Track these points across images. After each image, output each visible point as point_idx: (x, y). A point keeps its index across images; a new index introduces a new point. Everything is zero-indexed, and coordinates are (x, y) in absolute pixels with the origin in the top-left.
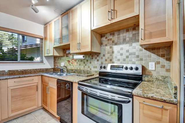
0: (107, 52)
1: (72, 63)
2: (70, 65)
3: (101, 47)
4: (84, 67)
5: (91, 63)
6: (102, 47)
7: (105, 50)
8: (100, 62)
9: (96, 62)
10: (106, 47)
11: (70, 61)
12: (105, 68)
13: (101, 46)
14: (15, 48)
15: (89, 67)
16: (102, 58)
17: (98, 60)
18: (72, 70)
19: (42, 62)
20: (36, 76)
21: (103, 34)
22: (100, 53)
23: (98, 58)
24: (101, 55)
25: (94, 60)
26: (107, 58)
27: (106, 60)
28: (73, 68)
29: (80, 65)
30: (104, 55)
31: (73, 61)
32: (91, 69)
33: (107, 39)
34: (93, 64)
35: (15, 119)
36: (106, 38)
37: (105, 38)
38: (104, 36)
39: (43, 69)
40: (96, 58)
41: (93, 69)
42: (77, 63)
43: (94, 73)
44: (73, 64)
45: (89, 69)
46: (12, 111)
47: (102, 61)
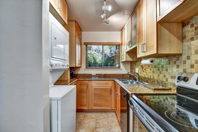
0: (193, 52)
1: (145, 69)
2: (144, 72)
3: (184, 44)
4: (159, 75)
5: (167, 70)
6: (186, 44)
7: (190, 48)
8: (181, 70)
9: (175, 69)
10: (192, 42)
11: (144, 67)
12: (186, 79)
13: (182, 42)
14: (109, 55)
15: (165, 76)
16: (185, 62)
17: (178, 66)
18: (145, 78)
19: (119, 67)
20: (110, 80)
21: (187, 20)
22: (181, 55)
23: (178, 63)
24: (184, 57)
25: (173, 66)
26: (193, 62)
27: (192, 66)
28: (147, 76)
29: (153, 72)
30: (188, 58)
31: (146, 66)
32: (167, 80)
33: (194, 28)
34: (171, 72)
35: (96, 112)
36: (192, 25)
37: (189, 26)
38: (188, 23)
39: (120, 74)
40: (175, 63)
41: (170, 80)
42: (150, 69)
43: (172, 87)
44: (146, 71)
45: (164, 80)
46: (94, 105)
47: (185, 68)
